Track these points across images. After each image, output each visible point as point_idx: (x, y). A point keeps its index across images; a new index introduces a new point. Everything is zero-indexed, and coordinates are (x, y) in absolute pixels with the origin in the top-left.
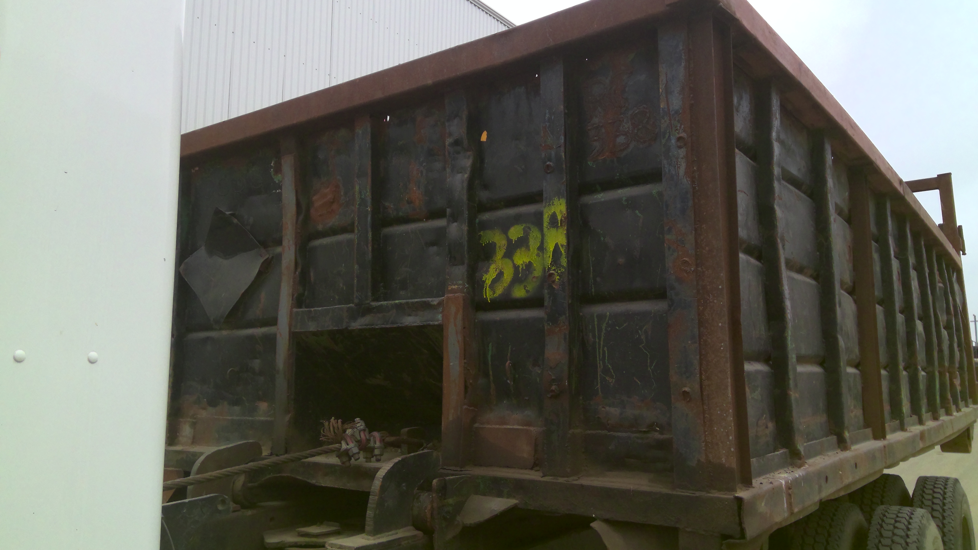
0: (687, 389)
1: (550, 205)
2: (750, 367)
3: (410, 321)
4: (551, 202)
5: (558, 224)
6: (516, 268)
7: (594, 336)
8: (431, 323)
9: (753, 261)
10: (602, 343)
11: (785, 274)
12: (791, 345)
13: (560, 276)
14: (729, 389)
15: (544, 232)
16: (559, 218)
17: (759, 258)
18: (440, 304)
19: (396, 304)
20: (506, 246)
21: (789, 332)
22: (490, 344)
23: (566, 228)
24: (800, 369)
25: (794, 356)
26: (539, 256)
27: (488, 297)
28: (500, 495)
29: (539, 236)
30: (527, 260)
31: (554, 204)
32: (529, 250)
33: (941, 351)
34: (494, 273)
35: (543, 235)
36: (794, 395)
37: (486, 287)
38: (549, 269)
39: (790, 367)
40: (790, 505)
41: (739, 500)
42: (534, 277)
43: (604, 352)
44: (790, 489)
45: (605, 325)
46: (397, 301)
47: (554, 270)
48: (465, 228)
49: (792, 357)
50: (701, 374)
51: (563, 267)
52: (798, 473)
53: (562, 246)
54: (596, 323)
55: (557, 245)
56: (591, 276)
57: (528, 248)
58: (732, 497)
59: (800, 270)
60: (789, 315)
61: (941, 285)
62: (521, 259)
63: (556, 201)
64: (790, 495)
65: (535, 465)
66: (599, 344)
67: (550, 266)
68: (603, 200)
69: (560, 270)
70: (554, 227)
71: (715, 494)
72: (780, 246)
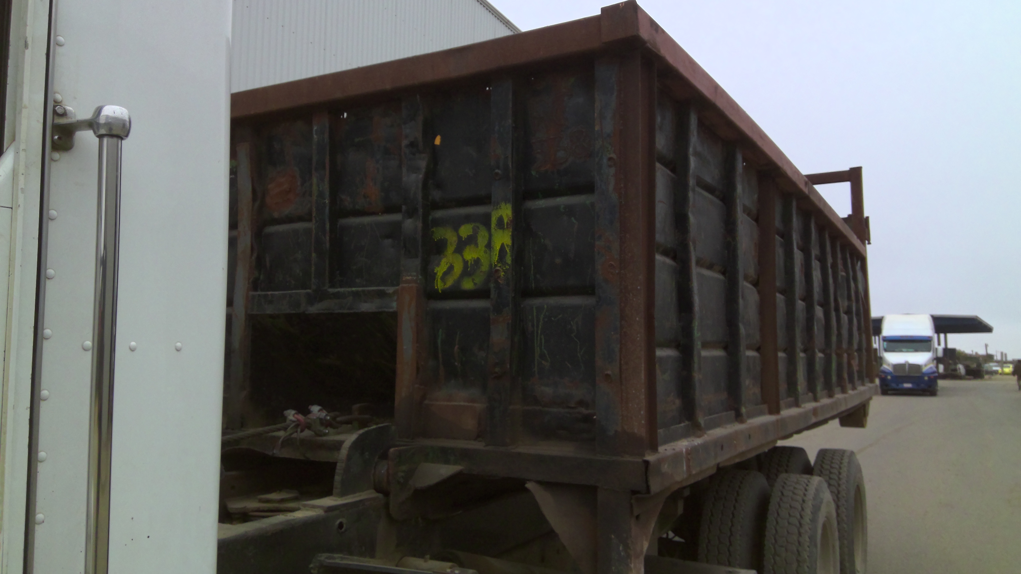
0: (609, 372)
1: (498, 209)
2: (660, 353)
3: (366, 307)
4: (499, 205)
5: (504, 226)
6: (466, 263)
7: (533, 326)
8: (386, 310)
9: (668, 261)
10: (539, 332)
11: (695, 271)
12: (697, 334)
13: (505, 272)
14: (643, 372)
15: (492, 233)
16: (506, 221)
17: (674, 258)
18: (395, 292)
19: (352, 291)
20: (457, 242)
21: (696, 324)
22: (440, 330)
23: (511, 230)
24: (705, 353)
25: (699, 343)
26: (487, 253)
27: (439, 287)
28: (447, 462)
29: (487, 235)
30: (475, 256)
31: (501, 208)
32: (477, 247)
33: (839, 335)
34: (445, 266)
35: (490, 236)
36: (697, 376)
37: (438, 279)
38: (496, 266)
39: (695, 353)
40: (688, 467)
41: (647, 463)
42: (481, 272)
43: (541, 339)
44: (689, 454)
45: (542, 316)
46: (354, 289)
47: (500, 267)
48: (420, 225)
49: (698, 344)
50: (621, 360)
51: (508, 264)
52: (697, 441)
53: (507, 246)
54: (535, 314)
55: (503, 245)
56: (532, 272)
57: (476, 245)
58: (640, 460)
59: (710, 267)
60: (697, 308)
61: (844, 274)
62: (470, 255)
63: (503, 205)
64: (689, 460)
65: (479, 436)
66: (537, 333)
67: (496, 263)
68: (544, 206)
69: (505, 267)
70: (500, 229)
71: (628, 458)
72: (692, 248)
